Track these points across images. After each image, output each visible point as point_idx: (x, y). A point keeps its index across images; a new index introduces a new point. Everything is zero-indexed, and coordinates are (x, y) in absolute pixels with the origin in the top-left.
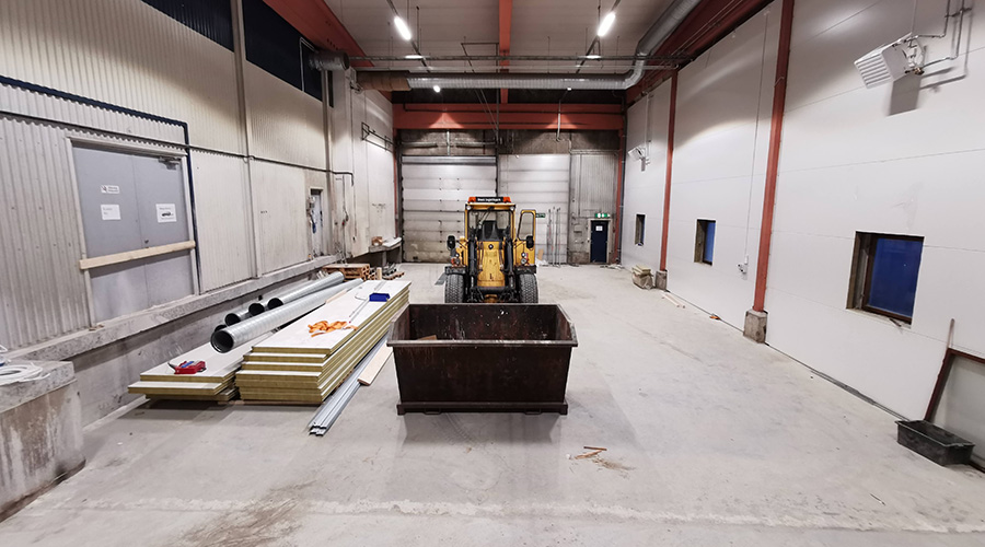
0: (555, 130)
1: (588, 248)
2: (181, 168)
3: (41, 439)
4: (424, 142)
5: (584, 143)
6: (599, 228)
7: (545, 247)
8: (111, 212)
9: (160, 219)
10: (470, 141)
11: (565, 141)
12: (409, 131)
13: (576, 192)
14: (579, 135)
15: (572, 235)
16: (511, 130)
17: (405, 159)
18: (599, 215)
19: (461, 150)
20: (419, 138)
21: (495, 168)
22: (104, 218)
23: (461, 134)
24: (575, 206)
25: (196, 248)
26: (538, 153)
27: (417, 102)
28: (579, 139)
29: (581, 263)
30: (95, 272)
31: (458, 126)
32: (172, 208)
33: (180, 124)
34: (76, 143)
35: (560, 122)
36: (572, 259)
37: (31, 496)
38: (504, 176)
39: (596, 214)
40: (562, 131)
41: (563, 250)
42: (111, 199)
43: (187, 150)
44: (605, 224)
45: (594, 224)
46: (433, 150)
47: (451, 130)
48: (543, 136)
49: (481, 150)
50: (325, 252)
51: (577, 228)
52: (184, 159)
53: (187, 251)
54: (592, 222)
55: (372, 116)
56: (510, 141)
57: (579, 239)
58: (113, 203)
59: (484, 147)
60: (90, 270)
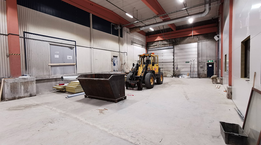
0: (192, 36)
1: (206, 72)
2: (74, 49)
3: (27, 88)
4: (154, 45)
5: (203, 38)
6: (210, 66)
7: (190, 72)
8: (57, 56)
9: (68, 58)
10: (166, 43)
11: (196, 38)
12: (150, 42)
13: (200, 54)
14: (201, 36)
15: (199, 68)
16: (177, 38)
17: (149, 50)
18: (210, 61)
19: (163, 45)
20: (152, 44)
21: (173, 49)
22: (55, 57)
23: (163, 41)
24: (200, 59)
25: (76, 64)
26: (186, 43)
27: (152, 35)
28: (201, 37)
29: (203, 78)
30: (52, 66)
31: (162, 39)
32: (71, 57)
33: (74, 41)
34: (50, 44)
35: (193, 33)
36: (199, 76)
37: (24, 97)
38: (176, 51)
39: (208, 61)
40: (194, 36)
41: (196, 73)
42: (57, 54)
43: (76, 46)
44: (212, 64)
45: (208, 64)
46: (156, 46)
47: (161, 41)
48: (188, 38)
49: (169, 45)
50: (118, 71)
51: (202, 66)
52: (75, 48)
53: (74, 65)
54: (207, 63)
55: (136, 39)
56: (177, 41)
57: (203, 69)
58: (57, 55)
59: (170, 44)
60: (51, 66)
